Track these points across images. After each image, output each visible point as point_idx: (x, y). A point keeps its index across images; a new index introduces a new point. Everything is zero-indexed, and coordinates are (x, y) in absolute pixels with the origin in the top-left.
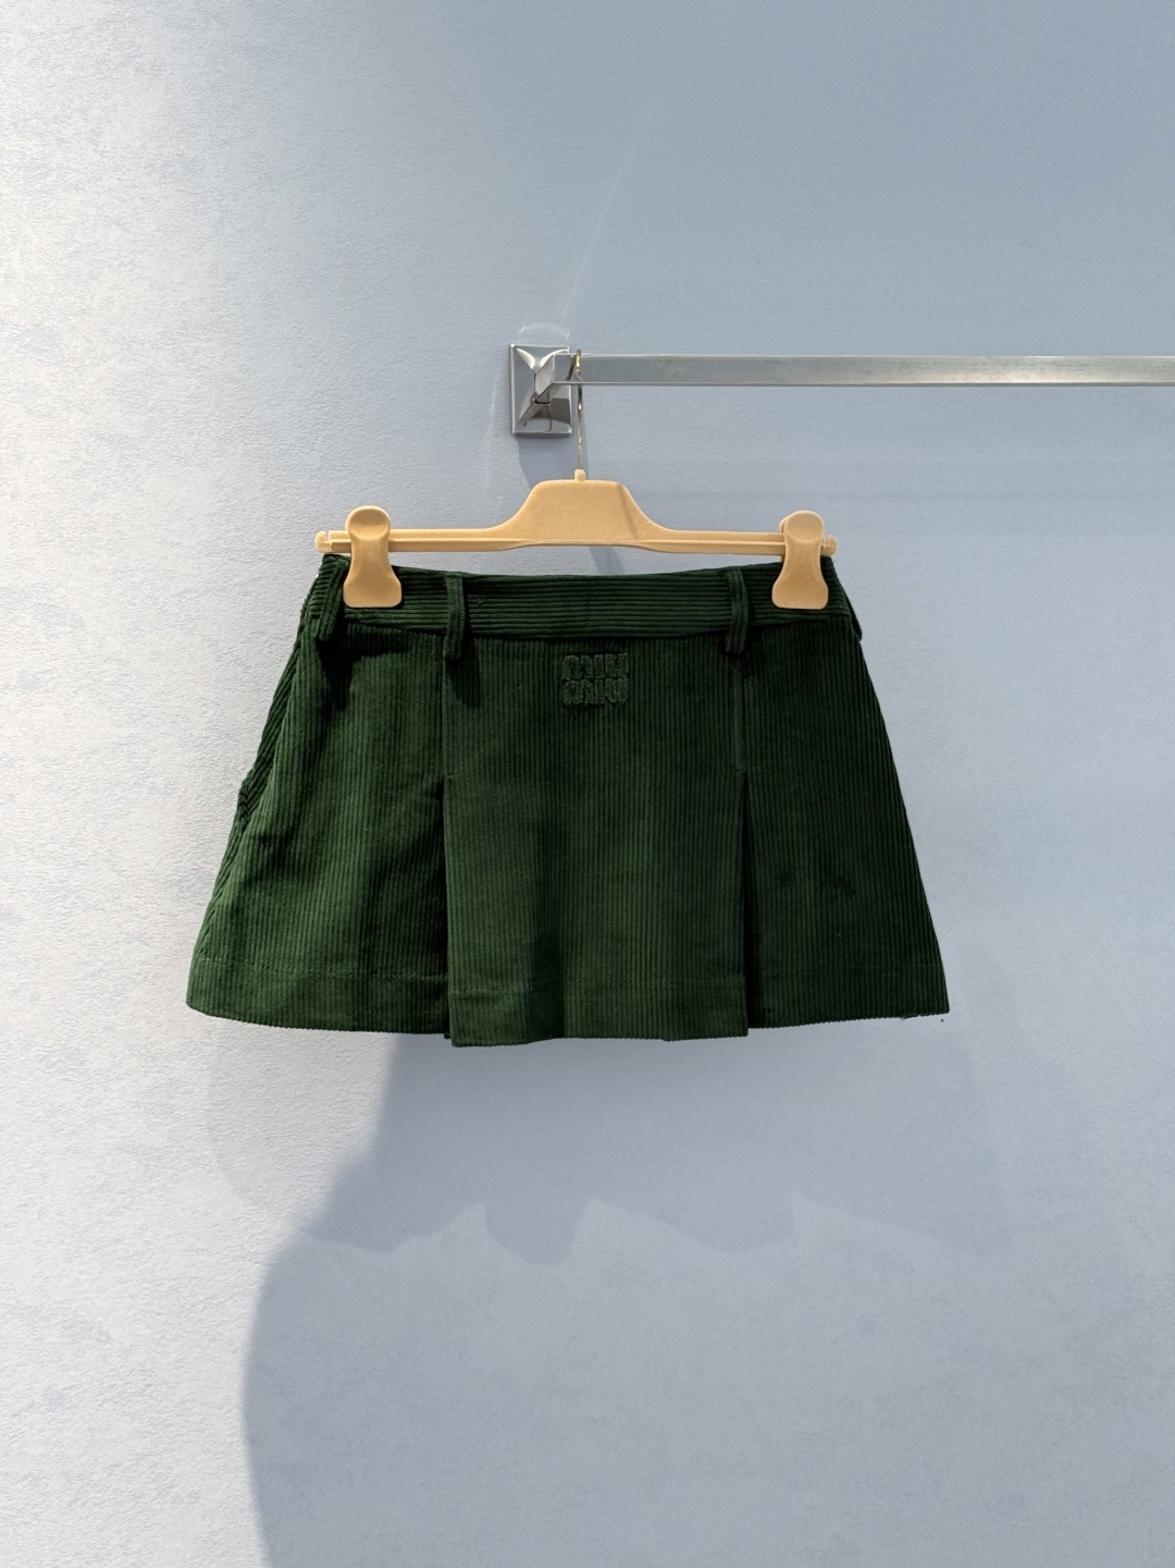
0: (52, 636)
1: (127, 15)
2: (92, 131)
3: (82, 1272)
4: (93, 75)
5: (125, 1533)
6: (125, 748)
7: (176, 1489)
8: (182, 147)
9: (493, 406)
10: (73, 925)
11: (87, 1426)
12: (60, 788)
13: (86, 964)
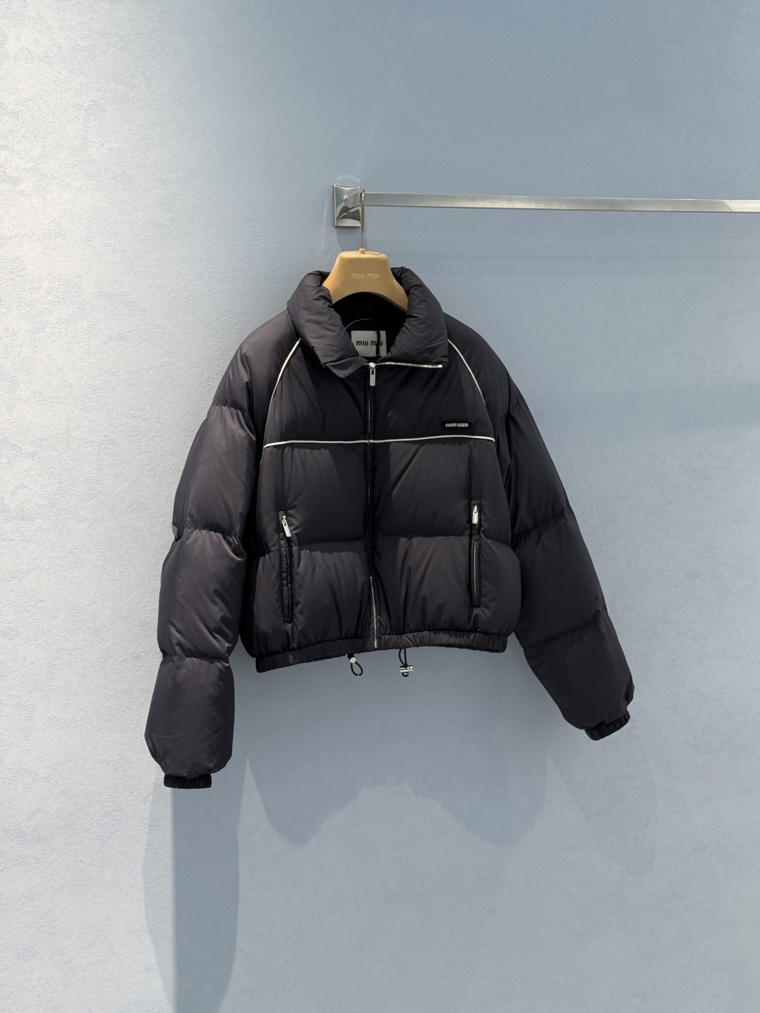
0: (131, 315)
1: (163, 28)
2: (147, 82)
3: (147, 601)
4: (148, 56)
6: (164, 367)
8: (187, 91)
9: (325, 212)
10: (142, 447)
12: (135, 385)
13: (148, 465)
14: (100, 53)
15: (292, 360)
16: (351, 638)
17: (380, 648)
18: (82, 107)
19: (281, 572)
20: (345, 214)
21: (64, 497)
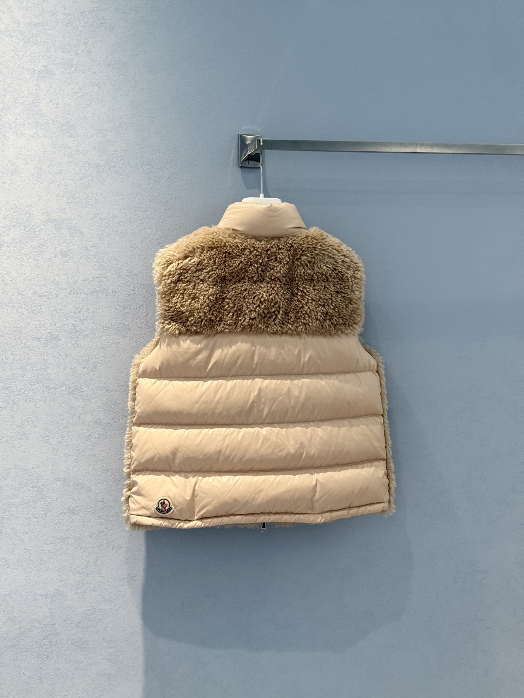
0: (72, 237)
1: (101, 8)
2: (88, 51)
3: (81, 466)
4: (89, 30)
5: (96, 559)
6: (98, 279)
7: (114, 543)
8: (121, 58)
9: (232, 155)
10: (79, 342)
11: (83, 520)
12: (75, 293)
13: (83, 356)
14: (51, 28)
18: (35, 71)
21: (15, 382)
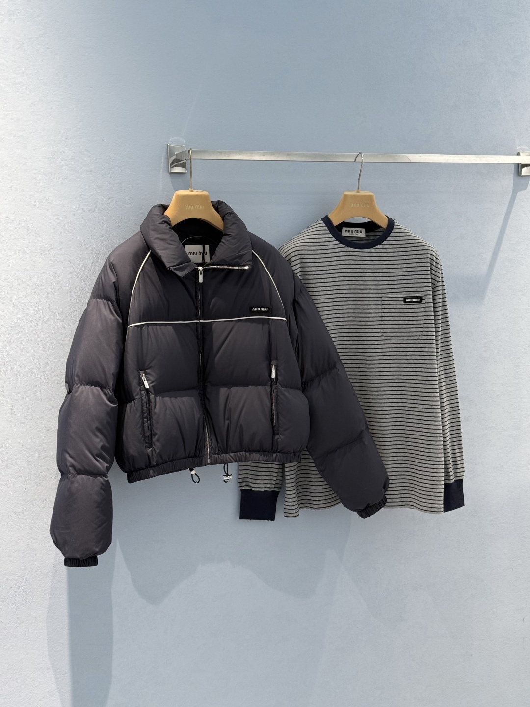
0: (29, 236)
9: (162, 163)
13: (43, 341)
15: (145, 266)
16: (192, 457)
17: (211, 464)
19: (142, 413)
20: (176, 164)
